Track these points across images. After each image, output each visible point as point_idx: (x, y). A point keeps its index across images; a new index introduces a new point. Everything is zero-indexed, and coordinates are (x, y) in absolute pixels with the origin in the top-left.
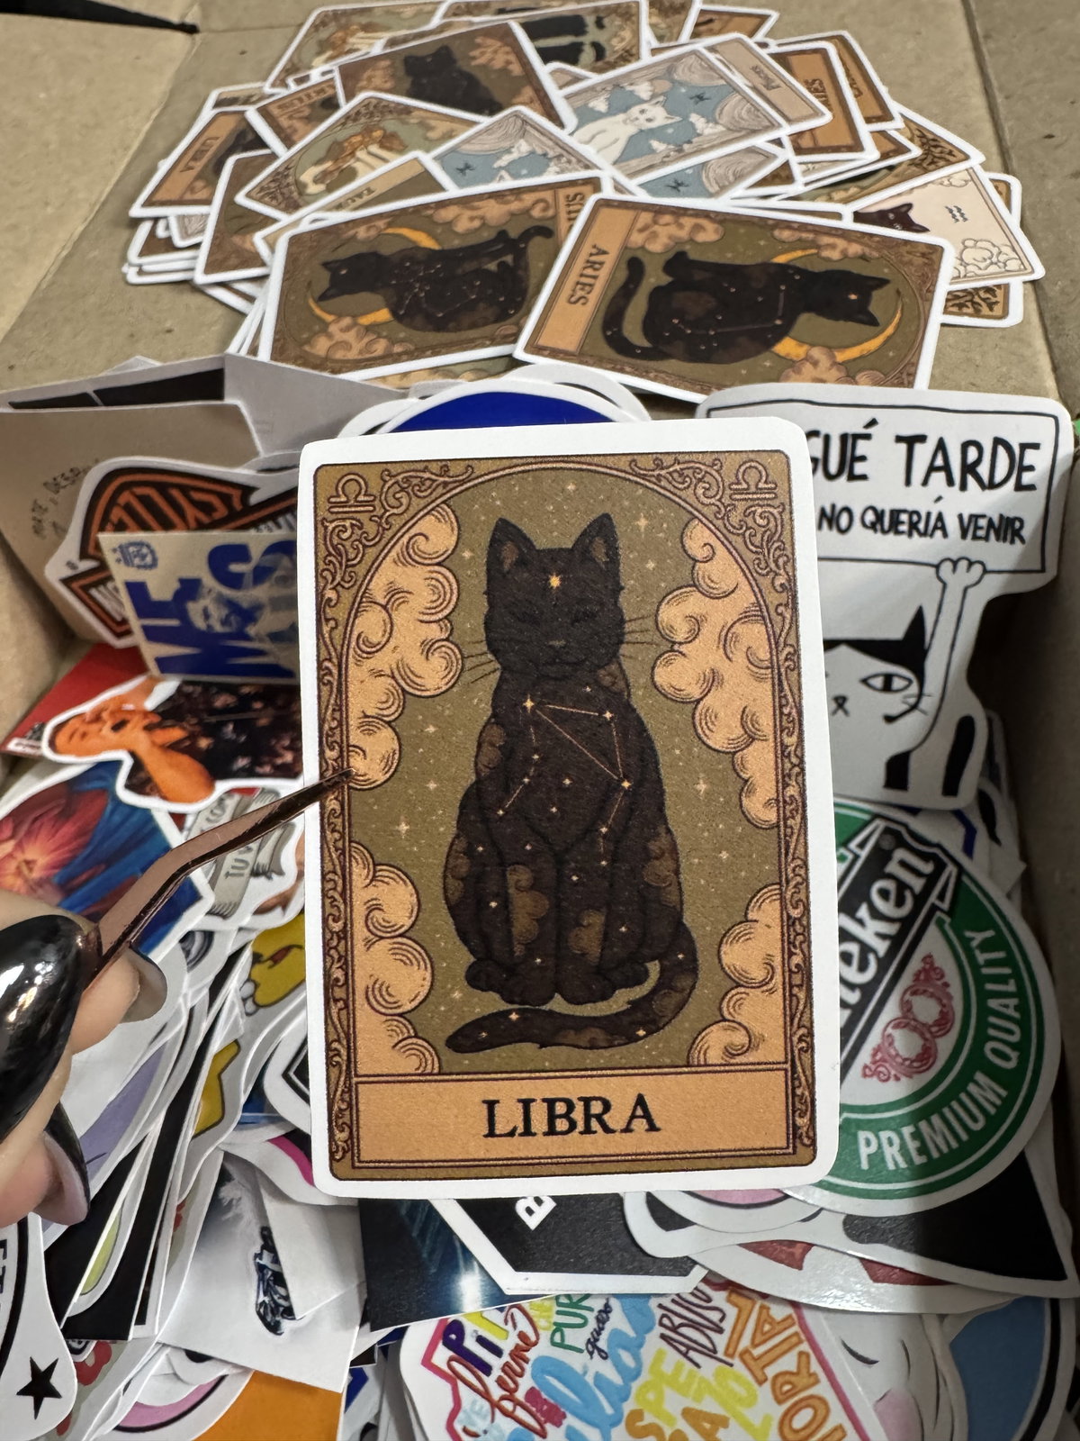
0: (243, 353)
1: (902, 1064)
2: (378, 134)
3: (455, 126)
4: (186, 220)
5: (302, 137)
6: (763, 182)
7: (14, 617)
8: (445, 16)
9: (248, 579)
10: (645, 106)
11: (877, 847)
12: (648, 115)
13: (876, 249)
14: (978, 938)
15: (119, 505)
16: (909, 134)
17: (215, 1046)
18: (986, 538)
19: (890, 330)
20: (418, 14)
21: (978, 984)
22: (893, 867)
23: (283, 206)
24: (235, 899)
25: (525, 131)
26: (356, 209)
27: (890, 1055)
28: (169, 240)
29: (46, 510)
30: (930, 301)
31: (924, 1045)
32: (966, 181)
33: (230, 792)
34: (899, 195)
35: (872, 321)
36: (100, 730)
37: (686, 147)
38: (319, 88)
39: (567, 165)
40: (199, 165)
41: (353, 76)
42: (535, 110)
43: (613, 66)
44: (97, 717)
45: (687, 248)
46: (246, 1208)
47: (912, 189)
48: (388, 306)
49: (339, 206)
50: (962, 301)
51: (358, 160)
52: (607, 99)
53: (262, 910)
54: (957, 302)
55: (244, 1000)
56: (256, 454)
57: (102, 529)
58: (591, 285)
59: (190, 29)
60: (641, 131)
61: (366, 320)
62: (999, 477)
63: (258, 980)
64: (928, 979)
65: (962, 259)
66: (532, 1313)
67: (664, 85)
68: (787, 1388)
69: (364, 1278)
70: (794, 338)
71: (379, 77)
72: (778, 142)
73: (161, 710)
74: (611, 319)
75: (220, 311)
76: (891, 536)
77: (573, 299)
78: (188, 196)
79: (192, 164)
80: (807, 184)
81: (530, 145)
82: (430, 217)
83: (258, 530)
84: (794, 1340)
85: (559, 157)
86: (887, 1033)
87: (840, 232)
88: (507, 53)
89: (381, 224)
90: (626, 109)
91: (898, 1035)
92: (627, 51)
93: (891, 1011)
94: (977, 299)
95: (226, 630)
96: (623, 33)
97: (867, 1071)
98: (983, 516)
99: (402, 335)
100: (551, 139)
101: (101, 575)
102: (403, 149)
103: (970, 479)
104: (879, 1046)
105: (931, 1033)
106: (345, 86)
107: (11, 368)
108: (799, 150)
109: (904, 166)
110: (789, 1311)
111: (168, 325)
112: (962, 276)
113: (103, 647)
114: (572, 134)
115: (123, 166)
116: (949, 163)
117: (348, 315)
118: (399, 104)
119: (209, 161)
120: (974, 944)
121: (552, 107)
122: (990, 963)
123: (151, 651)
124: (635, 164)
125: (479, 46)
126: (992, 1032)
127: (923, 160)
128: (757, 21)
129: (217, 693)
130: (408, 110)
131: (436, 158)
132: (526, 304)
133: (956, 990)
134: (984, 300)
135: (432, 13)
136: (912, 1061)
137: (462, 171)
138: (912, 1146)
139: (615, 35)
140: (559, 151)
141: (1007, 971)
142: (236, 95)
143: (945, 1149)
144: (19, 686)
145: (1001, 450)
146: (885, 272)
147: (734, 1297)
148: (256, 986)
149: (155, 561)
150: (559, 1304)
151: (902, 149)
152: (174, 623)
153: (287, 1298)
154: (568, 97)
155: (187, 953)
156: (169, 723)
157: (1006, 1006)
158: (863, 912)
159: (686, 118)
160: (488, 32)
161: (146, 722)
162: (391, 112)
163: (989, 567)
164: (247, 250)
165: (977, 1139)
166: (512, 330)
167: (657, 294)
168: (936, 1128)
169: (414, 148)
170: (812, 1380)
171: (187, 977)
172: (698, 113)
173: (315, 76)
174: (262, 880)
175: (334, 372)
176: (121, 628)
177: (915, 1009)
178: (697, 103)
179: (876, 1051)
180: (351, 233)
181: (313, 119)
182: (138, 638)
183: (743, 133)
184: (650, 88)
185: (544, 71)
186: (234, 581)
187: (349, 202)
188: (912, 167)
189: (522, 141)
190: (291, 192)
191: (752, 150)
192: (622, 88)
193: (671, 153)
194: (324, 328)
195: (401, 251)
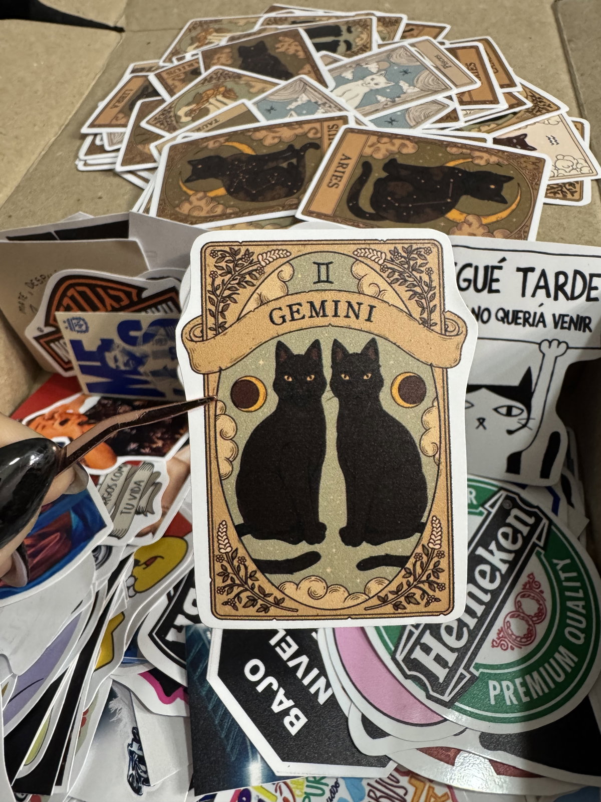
0: (141, 212)
1: (515, 640)
2: (222, 89)
3: (265, 85)
4: (112, 136)
5: (180, 90)
6: (441, 120)
7: (7, 358)
8: (262, 25)
9: (140, 340)
10: (374, 76)
11: (501, 507)
12: (375, 81)
13: (507, 160)
14: (561, 564)
15: (67, 296)
16: (525, 95)
17: (110, 615)
18: (569, 328)
19: (514, 206)
20: (247, 23)
21: (561, 592)
22: (510, 520)
23: (167, 129)
24: (125, 527)
25: (306, 89)
26: (209, 131)
27: (508, 634)
28: (102, 146)
29: (26, 298)
30: (538, 190)
31: (528, 629)
32: (558, 122)
33: (125, 464)
34: (520, 129)
35: (503, 201)
36: (53, 424)
38: (190, 63)
39: (329, 108)
40: (121, 105)
41: (209, 57)
42: (312, 78)
43: (356, 54)
44: (52, 417)
45: (397, 156)
46: (124, 715)
47: (527, 126)
48: (224, 186)
49: (198, 130)
50: (556, 190)
51: (210, 103)
52: (353, 72)
53: (140, 535)
54: (553, 191)
55: (128, 588)
56: (146, 269)
57: (58, 309)
58: (341, 177)
59: (120, 30)
61: (212, 194)
62: (577, 293)
63: (137, 576)
64: (531, 588)
65: (556, 167)
66: (291, 786)
67: (386, 65)
69: (192, 762)
70: (458, 210)
71: (224, 57)
72: (450, 98)
73: (88, 413)
74: (352, 197)
75: (129, 187)
76: (513, 325)
77: (330, 185)
78: (114, 122)
79: (117, 104)
80: (466, 122)
81: (308, 96)
82: (250, 136)
83: (146, 312)
85: (324, 104)
86: (506, 621)
87: (485, 149)
88: (296, 45)
89: (222, 140)
90: (363, 78)
91: (513, 622)
92: (364, 46)
93: (509, 607)
94: (564, 189)
95: (127, 368)
96: (362, 36)
97: (495, 643)
98: (567, 316)
99: (232, 203)
100: (320, 94)
101: (56, 335)
102: (236, 98)
103: (560, 293)
104: (502, 628)
105: (533, 621)
106: (204, 63)
107: (10, 216)
108: (462, 103)
109: (522, 113)
110: (446, 790)
111: (100, 194)
112: (556, 175)
113: (57, 375)
115: (78, 105)
116: (548, 111)
117: (201, 191)
118: (234, 73)
119: (127, 102)
120: (559, 567)
121: (321, 76)
122: (568, 579)
123: (84, 380)
124: (368, 108)
125: (280, 41)
126: (569, 621)
127: (533, 109)
128: (438, 30)
129: (120, 405)
130: (239, 76)
131: (255, 104)
132: (303, 188)
133: (547, 595)
134: (568, 190)
135: (255, 23)
136: (522, 638)
137: (269, 111)
138: (521, 690)
139: (359, 37)
140: (324, 100)
141: (578, 584)
142: (143, 66)
143: (541, 694)
144: (8, 398)
145: (578, 277)
146: (511, 173)
147: (413, 781)
148: (136, 580)
149: (87, 328)
150: (308, 781)
151: (521, 103)
152: (98, 364)
153: (146, 772)
154: (330, 71)
155: (97, 559)
156: (92, 421)
157: (578, 606)
158: (493, 546)
159: (397, 83)
160: (286, 34)
161: (80, 420)
162: (229, 77)
163: (570, 345)
164: (147, 154)
165: (561, 687)
166: (295, 201)
167: (379, 182)
168: (535, 679)
169: (243, 97)
171: (96, 573)
172: (404, 81)
173: (188, 57)
174: (142, 516)
175: (192, 223)
176: (67, 366)
177: (522, 607)
178: (403, 75)
179: (500, 631)
180: (205, 144)
181: (185, 81)
182: (77, 372)
183: (429, 92)
184: (377, 66)
185: (317, 56)
186: (132, 341)
187: (205, 127)
188: (527, 113)
189: (303, 95)
190: (172, 121)
191: (435, 102)
192: (362, 66)
193: (389, 103)
194: (187, 198)
195: (234, 155)
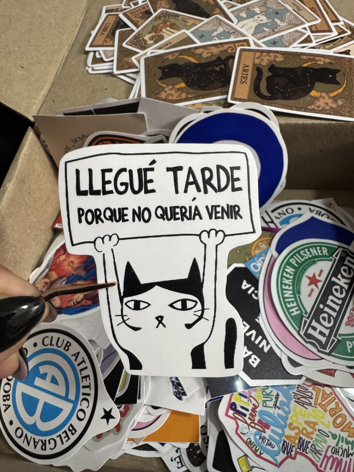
2: (168, 23)
3: (194, 21)
4: (107, 53)
5: (142, 24)
6: (302, 42)
10: (259, 16)
11: (341, 256)
12: (261, 19)
16: (346, 27)
22: (346, 262)
23: (140, 48)
25: (221, 23)
27: (352, 319)
28: (101, 58)
34: (346, 47)
35: (338, 83)
37: (275, 30)
38: (143, 7)
39: (237, 35)
40: (106, 33)
42: (222, 16)
47: (349, 45)
48: (184, 82)
49: (160, 48)
51: (163, 32)
52: (246, 13)
56: (146, 130)
58: (246, 77)
60: (259, 24)
61: (177, 86)
66: (255, 398)
67: (264, 9)
68: (333, 412)
71: (164, 3)
72: (305, 29)
74: (256, 88)
75: (122, 82)
77: (242, 82)
78: (105, 44)
79: (103, 32)
80: (316, 43)
81: (223, 28)
82: (193, 52)
84: (334, 399)
85: (234, 33)
86: (351, 313)
89: (176, 54)
90: (253, 17)
97: (347, 323)
99: (191, 92)
100: (230, 27)
102: (179, 29)
104: (349, 316)
106: (152, 7)
107: (54, 101)
108: (312, 32)
109: (346, 37)
111: (105, 87)
114: (236, 25)
115: (76, 33)
117: (171, 85)
118: (174, 13)
119: (109, 31)
121: (228, 15)
124: (260, 35)
127: (352, 36)
130: (178, 16)
140: (233, 31)
142: (112, 8)
151: (345, 32)
154: (232, 12)
158: (339, 276)
159: (274, 20)
162: (171, 16)
164: (131, 63)
169: (183, 29)
170: (340, 409)
172: (277, 18)
173: (140, 2)
175: (172, 103)
178: (276, 15)
179: (349, 318)
180: (167, 57)
181: (144, 18)
183: (293, 25)
184: (259, 9)
185: (221, 3)
187: (163, 46)
188: (349, 38)
189: (220, 27)
190: (142, 43)
191: (297, 31)
192: (250, 9)
193: (271, 32)
194: (163, 89)
195: (185, 63)
